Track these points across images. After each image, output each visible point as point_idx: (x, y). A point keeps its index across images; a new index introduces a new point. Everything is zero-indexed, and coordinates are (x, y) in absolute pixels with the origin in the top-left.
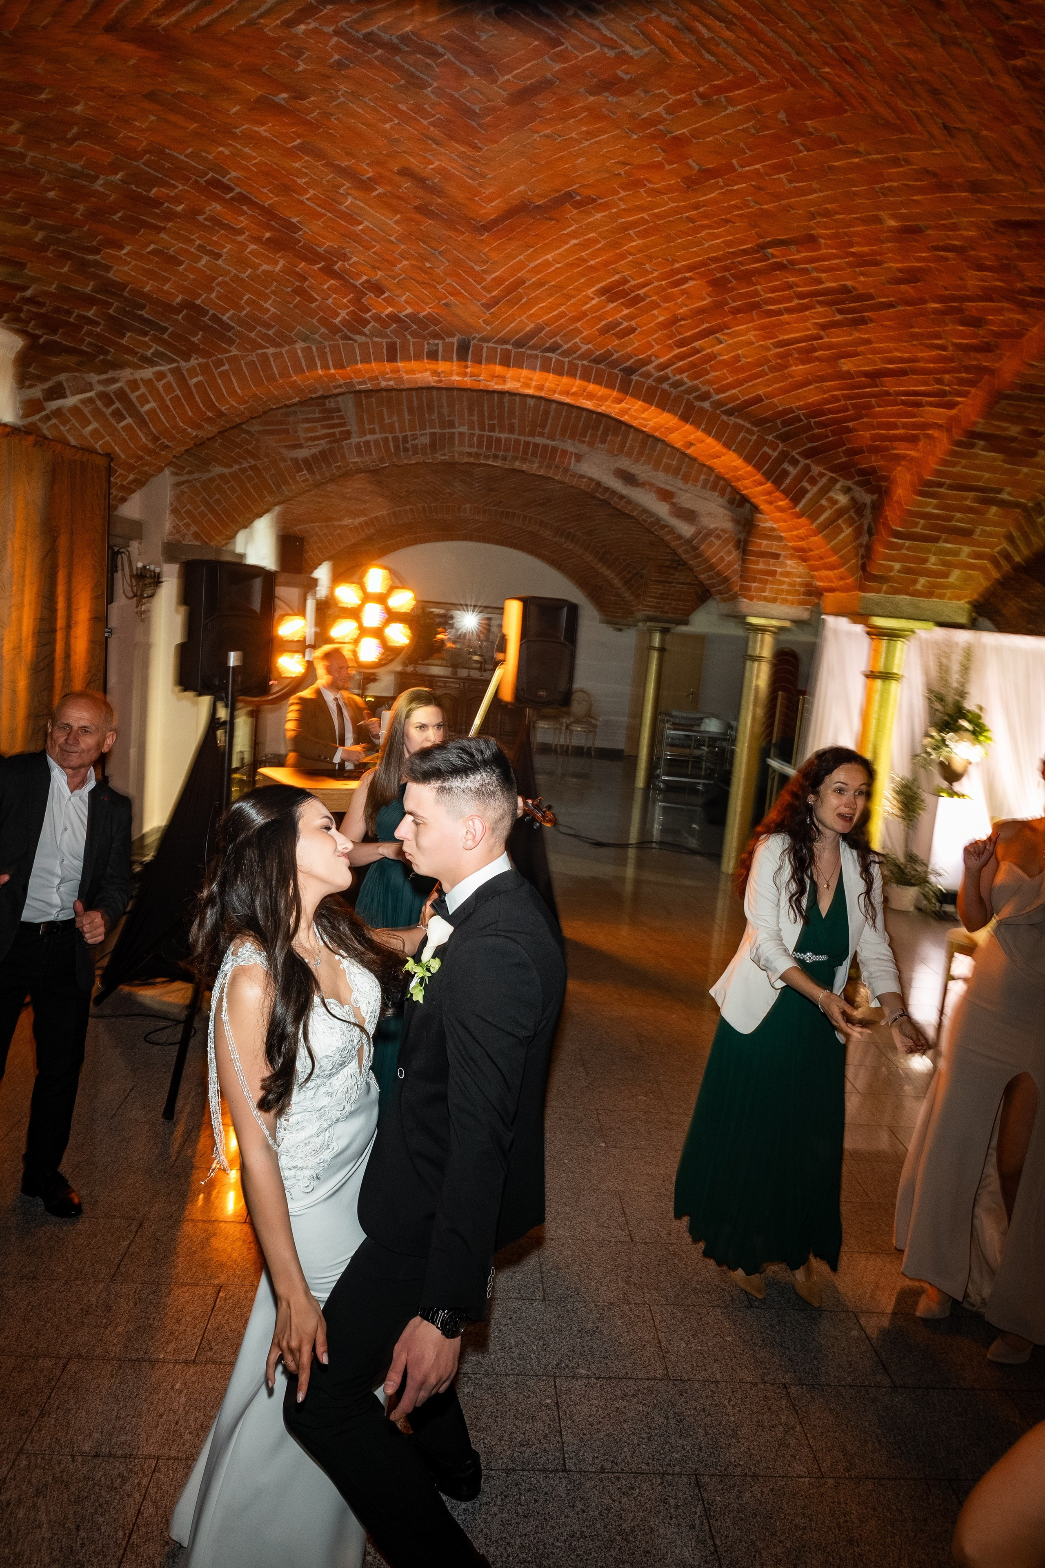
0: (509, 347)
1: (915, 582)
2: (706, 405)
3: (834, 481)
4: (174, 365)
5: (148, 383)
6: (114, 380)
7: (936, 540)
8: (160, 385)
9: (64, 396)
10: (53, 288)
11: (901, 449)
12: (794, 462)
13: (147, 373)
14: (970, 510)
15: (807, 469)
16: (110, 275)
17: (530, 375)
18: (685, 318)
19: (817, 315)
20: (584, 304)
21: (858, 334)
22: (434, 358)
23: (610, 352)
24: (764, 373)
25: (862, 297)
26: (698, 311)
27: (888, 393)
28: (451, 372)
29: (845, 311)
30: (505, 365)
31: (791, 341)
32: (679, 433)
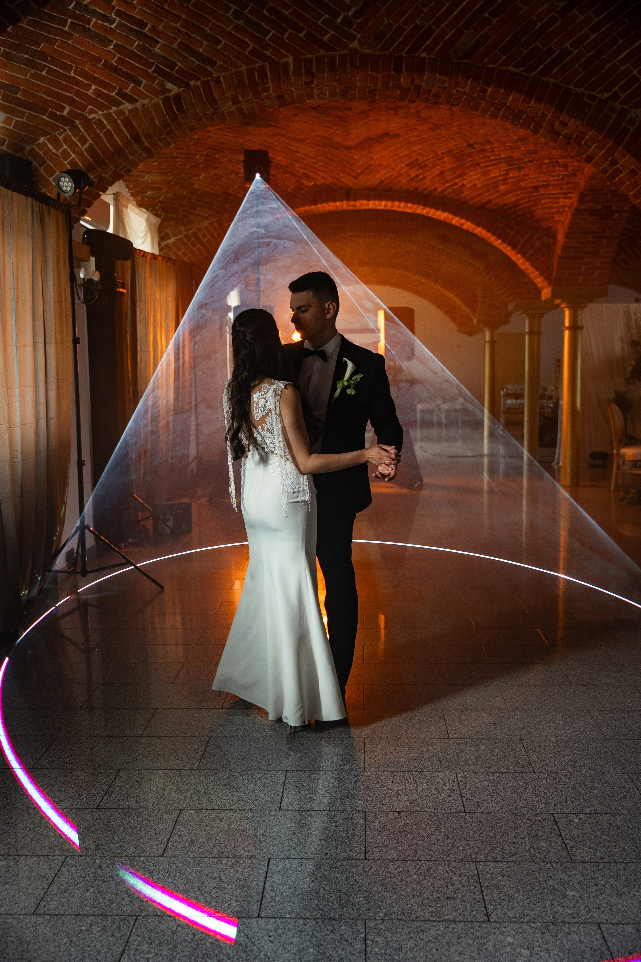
0: (369, 191)
1: (578, 279)
2: (466, 206)
3: (532, 235)
5: (206, 228)
6: (192, 228)
7: (583, 258)
8: (211, 228)
9: (169, 238)
10: (171, 196)
11: (557, 218)
12: (512, 228)
13: (206, 223)
14: (593, 242)
15: (519, 231)
16: (195, 187)
17: (380, 202)
18: (447, 171)
19: (504, 167)
20: (400, 171)
21: (522, 173)
22: (334, 200)
23: (416, 188)
24: (488, 190)
25: (517, 160)
26: (452, 168)
27: (544, 194)
28: (342, 205)
29: (514, 164)
30: (368, 199)
31: (496, 177)
32: (456, 221)
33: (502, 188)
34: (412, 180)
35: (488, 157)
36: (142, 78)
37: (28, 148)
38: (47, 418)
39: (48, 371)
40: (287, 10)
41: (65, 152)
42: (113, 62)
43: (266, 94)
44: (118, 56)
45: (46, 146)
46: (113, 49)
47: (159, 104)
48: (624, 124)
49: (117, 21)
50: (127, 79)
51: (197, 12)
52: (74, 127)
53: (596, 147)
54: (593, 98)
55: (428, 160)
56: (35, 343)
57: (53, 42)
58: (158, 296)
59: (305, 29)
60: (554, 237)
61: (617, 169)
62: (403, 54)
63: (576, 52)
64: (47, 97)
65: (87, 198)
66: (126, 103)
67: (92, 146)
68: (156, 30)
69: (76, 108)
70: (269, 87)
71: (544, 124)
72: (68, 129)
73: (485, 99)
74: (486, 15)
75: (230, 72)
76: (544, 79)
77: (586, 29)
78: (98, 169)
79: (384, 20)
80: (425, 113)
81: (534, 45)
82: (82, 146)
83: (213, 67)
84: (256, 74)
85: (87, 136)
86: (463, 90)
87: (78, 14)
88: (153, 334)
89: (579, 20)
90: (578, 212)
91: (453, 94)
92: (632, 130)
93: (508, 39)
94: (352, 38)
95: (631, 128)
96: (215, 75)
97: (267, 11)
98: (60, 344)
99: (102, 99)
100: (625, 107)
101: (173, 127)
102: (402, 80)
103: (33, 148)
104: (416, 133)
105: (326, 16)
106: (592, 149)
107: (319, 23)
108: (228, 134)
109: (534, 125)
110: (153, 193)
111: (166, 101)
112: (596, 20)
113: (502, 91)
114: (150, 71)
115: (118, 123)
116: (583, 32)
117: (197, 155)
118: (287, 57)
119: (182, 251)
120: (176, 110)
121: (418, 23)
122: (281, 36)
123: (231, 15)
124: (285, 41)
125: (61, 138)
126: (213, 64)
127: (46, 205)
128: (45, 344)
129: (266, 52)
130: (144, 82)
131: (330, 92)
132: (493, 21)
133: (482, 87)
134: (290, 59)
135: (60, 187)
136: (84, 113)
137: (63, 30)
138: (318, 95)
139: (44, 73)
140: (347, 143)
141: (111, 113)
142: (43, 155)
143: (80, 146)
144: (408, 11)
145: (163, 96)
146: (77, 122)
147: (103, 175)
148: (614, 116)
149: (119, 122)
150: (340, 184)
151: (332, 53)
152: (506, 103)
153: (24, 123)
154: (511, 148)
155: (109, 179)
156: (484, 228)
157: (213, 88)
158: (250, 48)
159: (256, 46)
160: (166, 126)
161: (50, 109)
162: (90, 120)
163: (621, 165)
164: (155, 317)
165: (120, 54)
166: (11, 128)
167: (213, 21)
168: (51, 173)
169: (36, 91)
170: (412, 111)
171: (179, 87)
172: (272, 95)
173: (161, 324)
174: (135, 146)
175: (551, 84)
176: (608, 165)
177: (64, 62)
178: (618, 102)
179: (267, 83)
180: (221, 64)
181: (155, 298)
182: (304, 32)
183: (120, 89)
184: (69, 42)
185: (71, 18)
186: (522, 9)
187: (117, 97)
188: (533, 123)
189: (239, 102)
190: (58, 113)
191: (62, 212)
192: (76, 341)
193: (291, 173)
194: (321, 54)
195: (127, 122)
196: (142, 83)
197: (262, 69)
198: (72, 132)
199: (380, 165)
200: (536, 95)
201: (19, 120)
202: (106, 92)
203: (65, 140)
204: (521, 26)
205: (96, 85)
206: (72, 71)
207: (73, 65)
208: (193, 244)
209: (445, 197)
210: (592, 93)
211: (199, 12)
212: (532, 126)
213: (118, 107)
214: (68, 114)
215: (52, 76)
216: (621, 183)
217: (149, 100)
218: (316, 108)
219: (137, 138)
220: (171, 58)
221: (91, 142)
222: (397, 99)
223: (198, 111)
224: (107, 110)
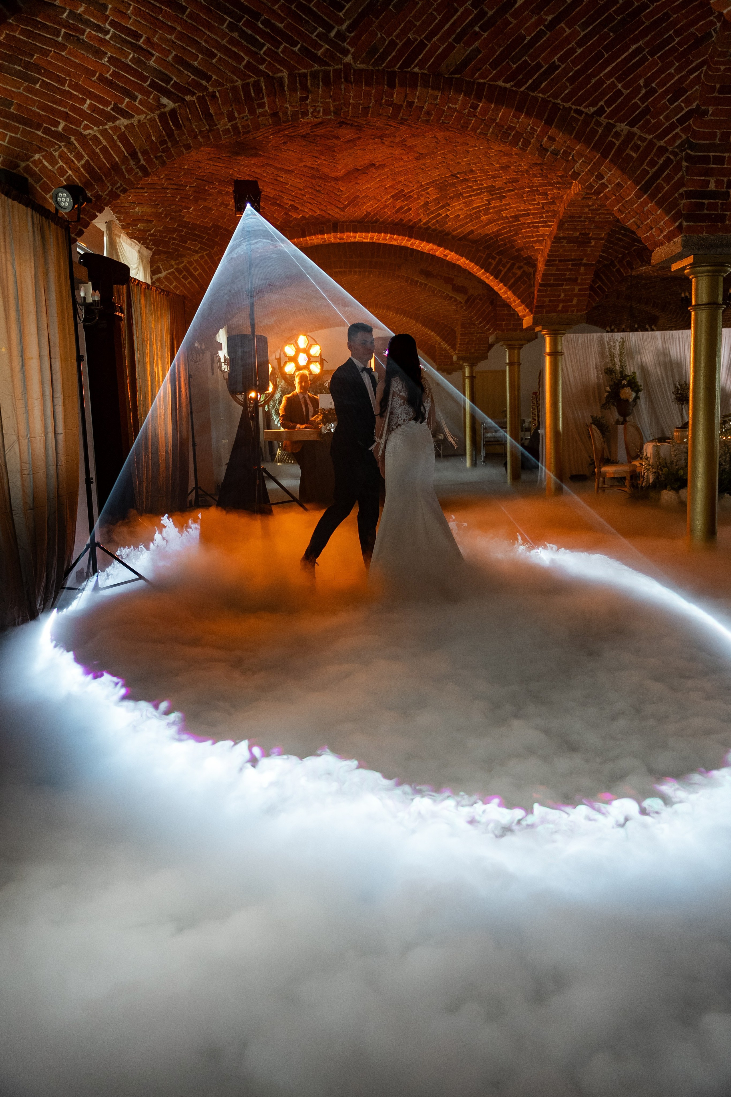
0: (356, 223)
1: (558, 306)
2: (450, 237)
3: (513, 265)
4: (208, 252)
5: (197, 261)
6: (183, 262)
7: (562, 285)
8: (202, 262)
9: (161, 273)
10: (161, 228)
11: (537, 246)
12: (494, 258)
13: (196, 257)
14: (571, 270)
15: (500, 261)
16: (185, 219)
17: (367, 234)
18: (431, 202)
19: (485, 196)
20: (386, 202)
21: (504, 202)
22: (322, 233)
23: (402, 220)
24: (471, 220)
25: (499, 189)
26: (436, 199)
27: (524, 223)
28: (330, 238)
29: (496, 194)
30: (355, 231)
31: (478, 207)
32: (440, 252)
33: (484, 218)
34: (397, 211)
35: (471, 187)
36: (137, 92)
37: (23, 164)
38: (55, 433)
39: (54, 386)
40: (282, 23)
41: (61, 168)
42: (108, 76)
43: (261, 110)
44: (113, 68)
45: (42, 162)
46: (107, 61)
47: (155, 120)
48: (610, 138)
49: (111, 32)
50: (122, 94)
51: (191, 24)
52: (69, 144)
53: (583, 161)
54: (580, 112)
55: (413, 190)
56: (40, 356)
57: (46, 53)
58: (153, 326)
59: (299, 43)
60: (535, 266)
61: (603, 184)
62: (396, 69)
63: (563, 66)
64: (41, 112)
65: (84, 217)
66: (122, 119)
67: (89, 162)
68: (150, 42)
69: (71, 123)
70: (264, 103)
71: (532, 140)
72: (64, 145)
73: (475, 116)
74: (477, 29)
75: (225, 87)
76: (533, 94)
77: (573, 43)
78: (96, 186)
79: (377, 34)
80: (410, 142)
81: (523, 59)
82: (79, 162)
83: (208, 82)
84: (251, 88)
85: (83, 152)
86: (454, 106)
87: (72, 23)
88: (150, 363)
89: (566, 33)
90: (557, 240)
91: (444, 111)
92: (617, 143)
93: (497, 54)
94: (346, 53)
95: (617, 142)
96: (211, 90)
97: (261, 23)
98: (64, 360)
99: (97, 114)
100: (611, 121)
101: (169, 144)
102: (395, 96)
103: (28, 165)
104: (402, 163)
105: (321, 29)
106: (578, 164)
107: (314, 37)
108: (218, 164)
109: (523, 142)
110: (144, 225)
111: (162, 116)
112: (582, 34)
113: (493, 106)
114: (145, 85)
115: (113, 139)
116: (570, 46)
117: (187, 186)
118: (282, 71)
119: (174, 285)
120: (172, 126)
121: (411, 37)
122: (275, 50)
123: (226, 28)
124: (280, 55)
125: (56, 154)
126: (208, 79)
127: (45, 218)
128: (50, 358)
129: (261, 67)
130: (140, 97)
131: (324, 110)
132: (483, 35)
133: (473, 103)
134: (285, 74)
135: (58, 203)
136: (79, 129)
137: (56, 41)
138: (312, 113)
139: (37, 86)
140: (333, 175)
141: (106, 129)
142: (38, 172)
143: (77, 163)
144: (400, 25)
145: (159, 111)
146: (73, 138)
147: (100, 193)
148: (600, 130)
149: (115, 138)
150: (327, 216)
151: (326, 68)
152: (496, 119)
153: (19, 139)
154: (493, 177)
155: (105, 199)
156: (467, 259)
157: (209, 103)
158: (245, 61)
159: (251, 60)
160: (163, 142)
161: (44, 125)
162: (85, 136)
163: (607, 180)
164: (151, 346)
165: (115, 67)
166: (5, 144)
167: (208, 33)
168: (48, 190)
169: (29, 105)
170: (398, 140)
171: (174, 102)
172: (267, 111)
173: (157, 354)
174: (132, 163)
175: (540, 99)
176: (594, 180)
177: (58, 75)
178: (604, 116)
179: (263, 98)
180: (216, 78)
181: (150, 328)
182: (299, 46)
183: (115, 105)
184: (63, 53)
185: (65, 28)
186: (511, 23)
187: (112, 112)
188: (522, 140)
189: (235, 119)
190: (53, 129)
191: (61, 227)
192: (79, 358)
193: (279, 205)
194: (315, 68)
195: (123, 137)
196: (137, 97)
197: (257, 85)
198: (68, 149)
199: (367, 196)
200: (525, 110)
201: (14, 135)
202: (101, 107)
203: (60, 156)
204: (511, 40)
205: (90, 99)
206: (67, 85)
207: (67, 78)
208: (185, 278)
209: (429, 228)
210: (578, 108)
211: (193, 23)
212: (520, 143)
213: (113, 123)
214: (63, 129)
215: (46, 89)
216: (607, 198)
217: (144, 115)
218: (304, 137)
219: (133, 155)
220: (166, 72)
221: (87, 158)
222: (389, 117)
223: (194, 127)
224: (103, 126)
